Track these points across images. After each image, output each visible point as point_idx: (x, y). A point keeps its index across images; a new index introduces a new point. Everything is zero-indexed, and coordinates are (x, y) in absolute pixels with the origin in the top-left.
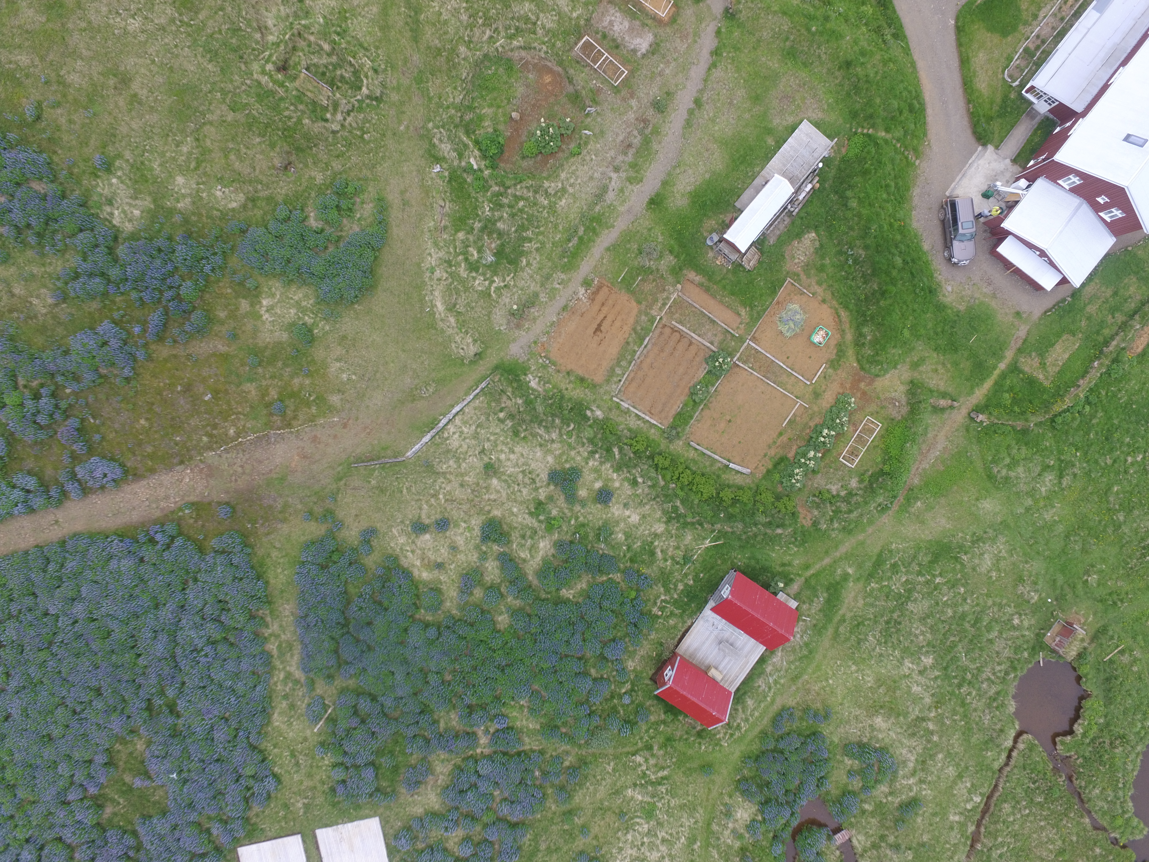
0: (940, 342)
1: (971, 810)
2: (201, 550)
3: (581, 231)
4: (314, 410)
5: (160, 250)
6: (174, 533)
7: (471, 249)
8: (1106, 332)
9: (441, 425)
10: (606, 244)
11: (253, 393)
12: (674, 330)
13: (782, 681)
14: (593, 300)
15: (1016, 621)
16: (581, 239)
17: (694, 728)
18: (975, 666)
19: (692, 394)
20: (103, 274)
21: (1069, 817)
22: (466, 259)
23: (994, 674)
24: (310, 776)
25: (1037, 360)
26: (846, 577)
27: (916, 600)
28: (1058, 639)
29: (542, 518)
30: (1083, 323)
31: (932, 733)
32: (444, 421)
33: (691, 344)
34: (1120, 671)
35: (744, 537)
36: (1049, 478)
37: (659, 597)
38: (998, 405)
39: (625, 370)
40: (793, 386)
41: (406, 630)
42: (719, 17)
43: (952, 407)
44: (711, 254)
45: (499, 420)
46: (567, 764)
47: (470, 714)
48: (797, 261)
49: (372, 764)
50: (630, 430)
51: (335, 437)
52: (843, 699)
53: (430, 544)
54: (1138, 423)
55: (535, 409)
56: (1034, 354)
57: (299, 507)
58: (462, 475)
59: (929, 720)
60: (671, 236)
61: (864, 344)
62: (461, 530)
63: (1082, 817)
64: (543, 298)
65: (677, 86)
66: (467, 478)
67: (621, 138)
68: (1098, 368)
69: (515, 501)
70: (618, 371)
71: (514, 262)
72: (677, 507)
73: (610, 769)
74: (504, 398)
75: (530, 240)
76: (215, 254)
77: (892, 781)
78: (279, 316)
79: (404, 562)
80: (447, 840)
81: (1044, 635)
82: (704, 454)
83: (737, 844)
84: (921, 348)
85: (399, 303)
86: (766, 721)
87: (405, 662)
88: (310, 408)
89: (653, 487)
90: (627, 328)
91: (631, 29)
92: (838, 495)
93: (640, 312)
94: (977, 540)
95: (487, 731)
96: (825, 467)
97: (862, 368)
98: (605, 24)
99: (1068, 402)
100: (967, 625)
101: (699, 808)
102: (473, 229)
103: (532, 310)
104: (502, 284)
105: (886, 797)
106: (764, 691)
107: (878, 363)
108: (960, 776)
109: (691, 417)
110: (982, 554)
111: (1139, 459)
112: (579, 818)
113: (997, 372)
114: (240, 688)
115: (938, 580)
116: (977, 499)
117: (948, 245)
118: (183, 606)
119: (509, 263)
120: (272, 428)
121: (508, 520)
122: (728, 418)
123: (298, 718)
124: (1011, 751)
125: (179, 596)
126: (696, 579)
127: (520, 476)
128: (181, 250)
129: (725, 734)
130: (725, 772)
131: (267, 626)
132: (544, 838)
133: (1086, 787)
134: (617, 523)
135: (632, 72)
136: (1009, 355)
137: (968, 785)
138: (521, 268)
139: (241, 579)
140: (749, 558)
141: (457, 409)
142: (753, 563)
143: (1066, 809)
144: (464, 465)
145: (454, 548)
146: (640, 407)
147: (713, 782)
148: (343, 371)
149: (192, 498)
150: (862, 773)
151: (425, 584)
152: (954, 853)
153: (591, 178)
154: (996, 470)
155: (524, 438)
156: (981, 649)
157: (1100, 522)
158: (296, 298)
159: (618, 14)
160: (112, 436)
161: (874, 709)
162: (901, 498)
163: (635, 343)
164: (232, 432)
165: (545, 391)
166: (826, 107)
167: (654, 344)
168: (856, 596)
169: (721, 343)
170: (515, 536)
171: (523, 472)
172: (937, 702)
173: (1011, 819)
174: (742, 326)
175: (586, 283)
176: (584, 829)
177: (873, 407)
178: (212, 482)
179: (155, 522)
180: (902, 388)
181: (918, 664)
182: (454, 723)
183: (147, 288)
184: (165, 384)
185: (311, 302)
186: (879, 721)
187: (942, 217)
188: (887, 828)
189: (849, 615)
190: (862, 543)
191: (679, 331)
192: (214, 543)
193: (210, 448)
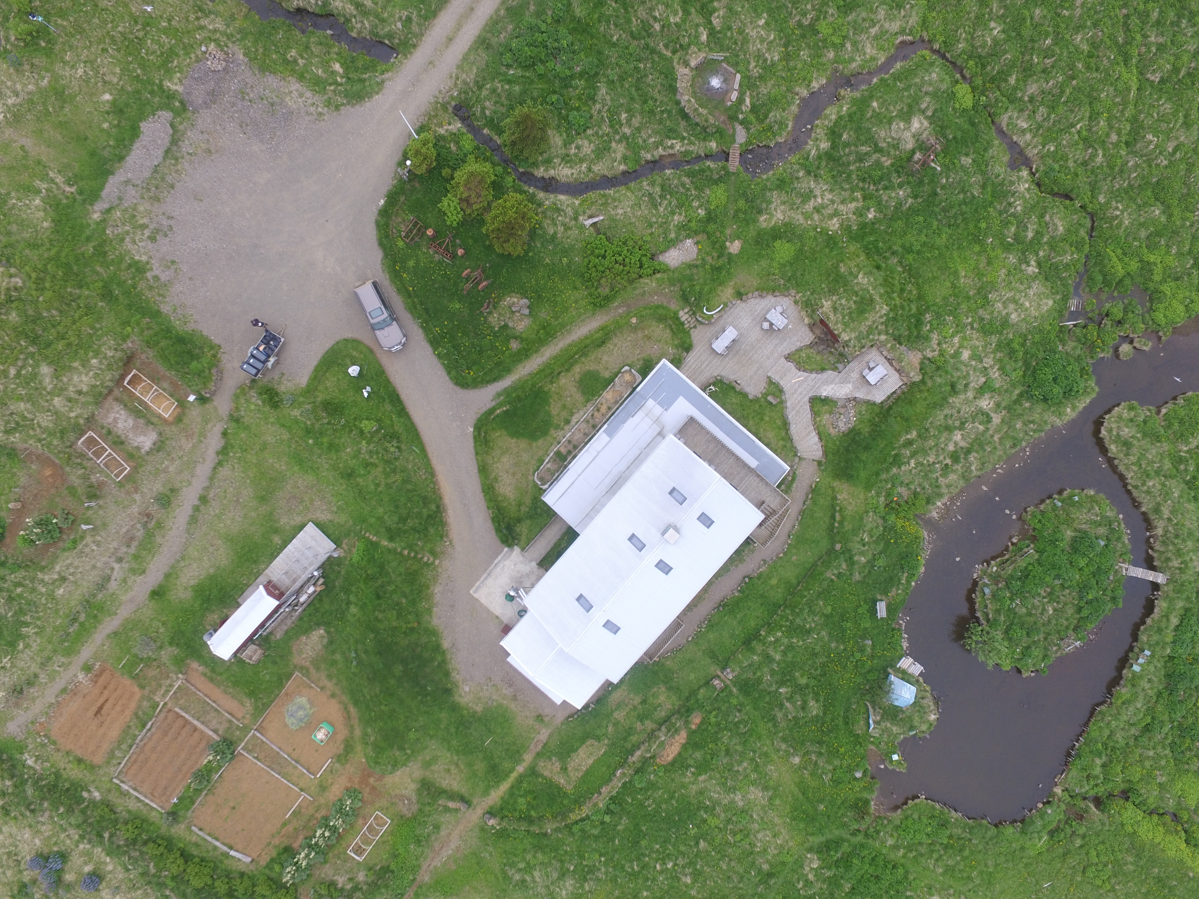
0: (453, 743)
3: (82, 617)
8: (634, 739)
10: (108, 631)
12: (179, 716)
14: (96, 682)
16: (82, 624)
25: (558, 766)
30: (610, 729)
33: (194, 732)
39: (125, 753)
40: (296, 778)
42: (225, 418)
48: (304, 656)
50: (129, 812)
56: (554, 758)
60: (172, 627)
61: (368, 743)
64: (43, 678)
65: (181, 482)
67: (124, 530)
68: (620, 777)
70: (118, 753)
71: (12, 644)
72: (167, 896)
75: (28, 625)
82: (205, 839)
84: (433, 747)
89: (144, 873)
90: (128, 713)
91: (135, 427)
92: (342, 889)
93: (143, 697)
96: (333, 858)
97: (370, 765)
98: (110, 420)
99: (585, 811)
103: (32, 690)
109: (193, 802)
111: (669, 867)
113: (514, 775)
119: (6, 645)
122: (232, 805)
135: (135, 469)
136: (528, 758)
138: (19, 650)
146: (140, 790)
153: (94, 567)
154: (510, 873)
155: (14, 818)
159: (123, 412)
162: (410, 895)
163: (137, 727)
165: (41, 770)
166: (335, 509)
167: (158, 728)
169: (224, 732)
171: (9, 853)
174: (247, 717)
175: (87, 668)
177: (382, 803)
180: (413, 786)
191: (183, 717)
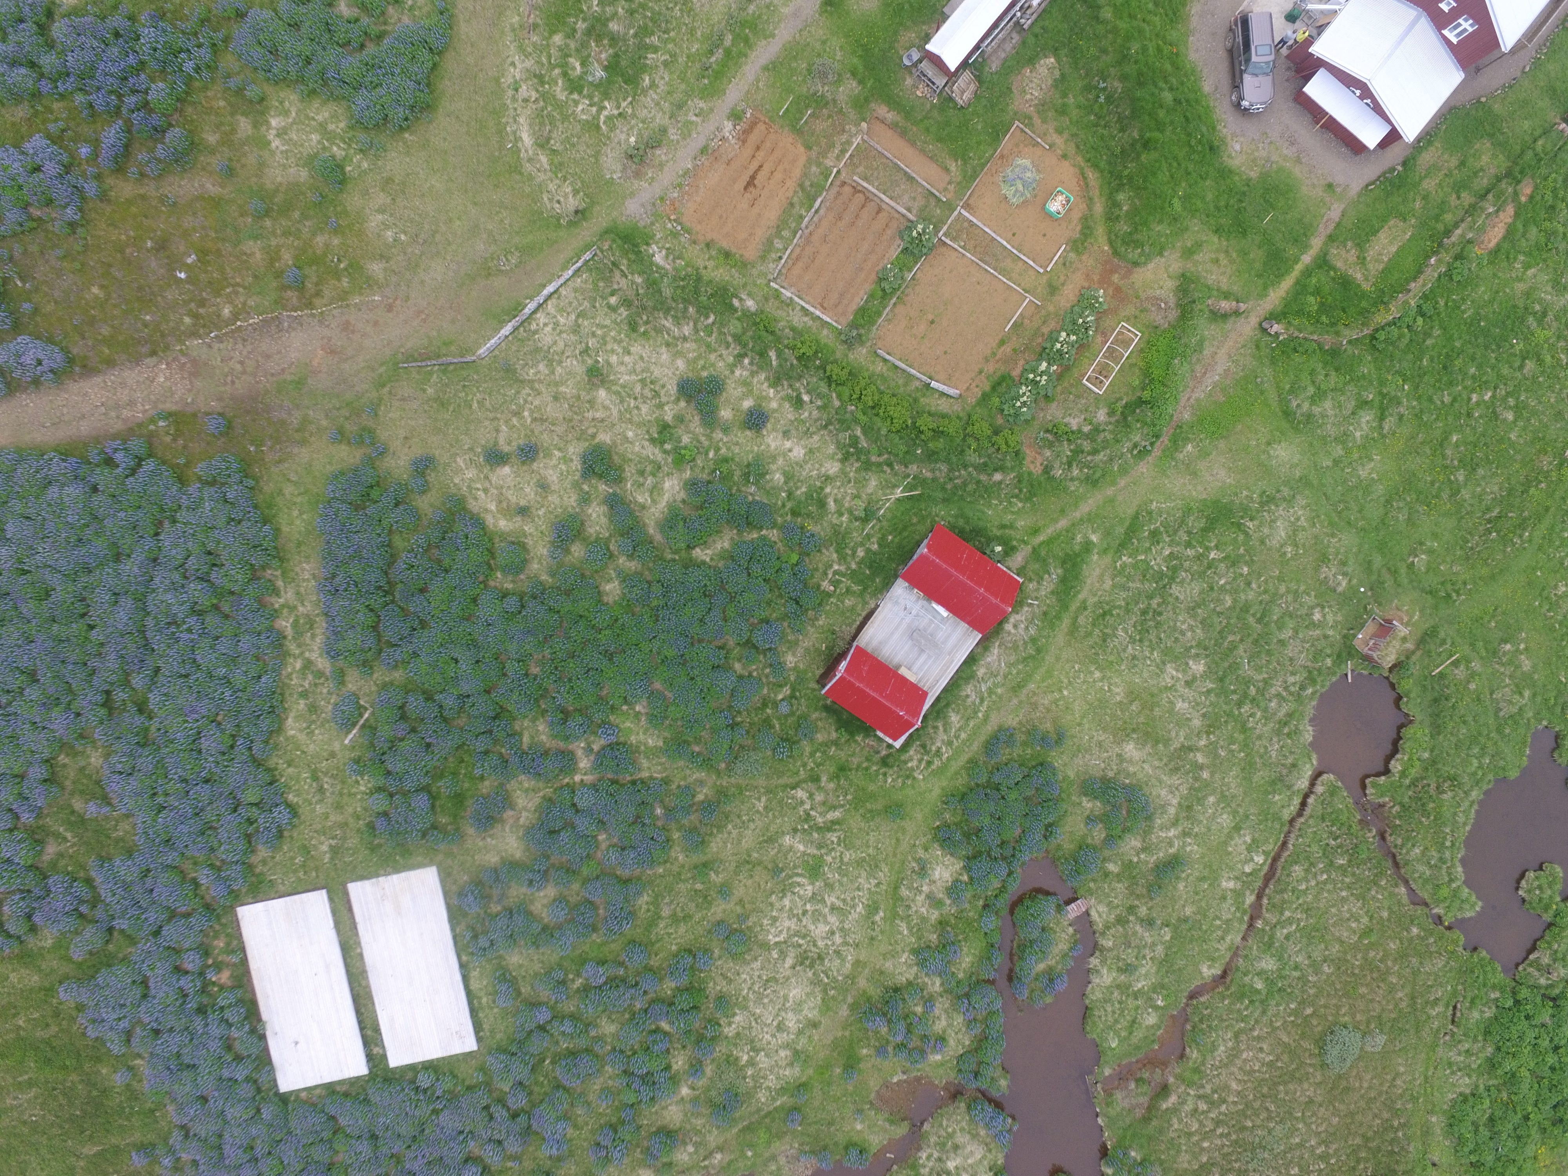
0: (1223, 221)
1: (1251, 874)
2: (182, 480)
3: (728, 39)
4: (345, 282)
5: (117, 35)
6: (143, 452)
7: (571, 60)
8: (1448, 217)
9: (527, 311)
10: (763, 61)
11: (258, 255)
12: (856, 190)
13: (999, 691)
14: (744, 142)
15: (1317, 616)
16: (728, 53)
17: (878, 752)
18: (1260, 677)
19: (880, 280)
20: (33, 65)
21: (1379, 886)
22: (565, 74)
23: (1286, 689)
24: (339, 807)
25: (1354, 253)
26: (1088, 546)
27: (1183, 581)
28: (1371, 643)
29: (667, 447)
30: (1418, 204)
31: (1201, 767)
32: (532, 306)
33: (879, 210)
34: (1453, 688)
35: (949, 487)
36: (1367, 417)
37: (831, 566)
38: (1300, 313)
39: (787, 242)
40: (1020, 275)
41: (475, 600)
43: (1237, 313)
44: (909, 81)
45: (609, 306)
46: (700, 797)
47: (565, 721)
48: (1028, 97)
49: (426, 789)
50: (793, 329)
51: (376, 323)
52: (1083, 717)
53: (510, 482)
54: (1486, 348)
55: (660, 292)
56: (1349, 244)
57: (324, 423)
58: (557, 384)
59: (1198, 750)
60: (854, 52)
61: (1118, 217)
62: (554, 461)
63: (1396, 886)
64: (673, 134)
66: (563, 389)
68: (1435, 266)
69: (630, 421)
70: (778, 244)
71: (632, 80)
72: (857, 438)
73: (760, 806)
74: (617, 273)
75: (656, 50)
76: (199, 46)
77: (1147, 832)
78: (295, 144)
79: (473, 506)
80: (532, 902)
81: (1355, 636)
82: (896, 367)
83: (935, 915)
84: (1196, 229)
85: (468, 133)
86: (975, 746)
87: (473, 644)
88: (339, 280)
89: (824, 407)
90: (791, 184)
92: (1080, 431)
93: (809, 161)
94: (1267, 500)
95: (589, 750)
96: (1062, 393)
97: (1116, 253)
99: (1394, 311)
100: (1251, 620)
101: (883, 865)
102: (574, 30)
103: (658, 152)
104: (616, 112)
105: (1138, 854)
106: (974, 703)
107: (1138, 244)
108: (1237, 828)
109: (879, 314)
110: (1273, 521)
111: (1487, 398)
112: (717, 873)
113: (1299, 267)
114: (238, 679)
115: (1212, 555)
116: (1269, 444)
117: (1236, 85)
118: (155, 560)
119: (625, 82)
120: (284, 308)
121: (621, 449)
122: (930, 317)
123: (322, 725)
124: (1306, 796)
125: (149, 543)
126: (882, 543)
127: (638, 388)
128: (148, 34)
129: (920, 761)
130: (919, 816)
131: (278, 595)
132: (667, 900)
133: (1403, 845)
134: (774, 458)
136: (1317, 243)
137: (1248, 839)
138: (643, 90)
139: (240, 522)
140: (956, 517)
141: (550, 289)
142: (961, 522)
143: (1376, 875)
144: (559, 370)
145: (543, 486)
146: (807, 298)
147: (904, 831)
148: (388, 227)
149: (170, 406)
150: (1105, 819)
151: (503, 536)
152: (1226, 932)
154: (1295, 404)
155: (644, 333)
156: (1269, 653)
157: (1432, 483)
158: (320, 118)
160: (50, 307)
161: (1123, 733)
162: (1165, 440)
163: (802, 204)
164: (226, 311)
165: (675, 269)
167: (829, 209)
168: (1102, 576)
169: (922, 210)
170: (629, 471)
171: (643, 381)
172: (1210, 726)
173: (1304, 887)
174: (951, 188)
175: (735, 116)
176: (724, 891)
177: (1129, 310)
178: (198, 384)
179: (114, 437)
180: (1170, 284)
181: (1184, 672)
182: (544, 737)
183: (99, 89)
184: (128, 237)
185: (342, 125)
186: (1130, 749)
187: (1229, 45)
188: (1138, 897)
189: (1092, 600)
190: (1112, 500)
191: (863, 191)
192: (200, 469)
193: (194, 334)
